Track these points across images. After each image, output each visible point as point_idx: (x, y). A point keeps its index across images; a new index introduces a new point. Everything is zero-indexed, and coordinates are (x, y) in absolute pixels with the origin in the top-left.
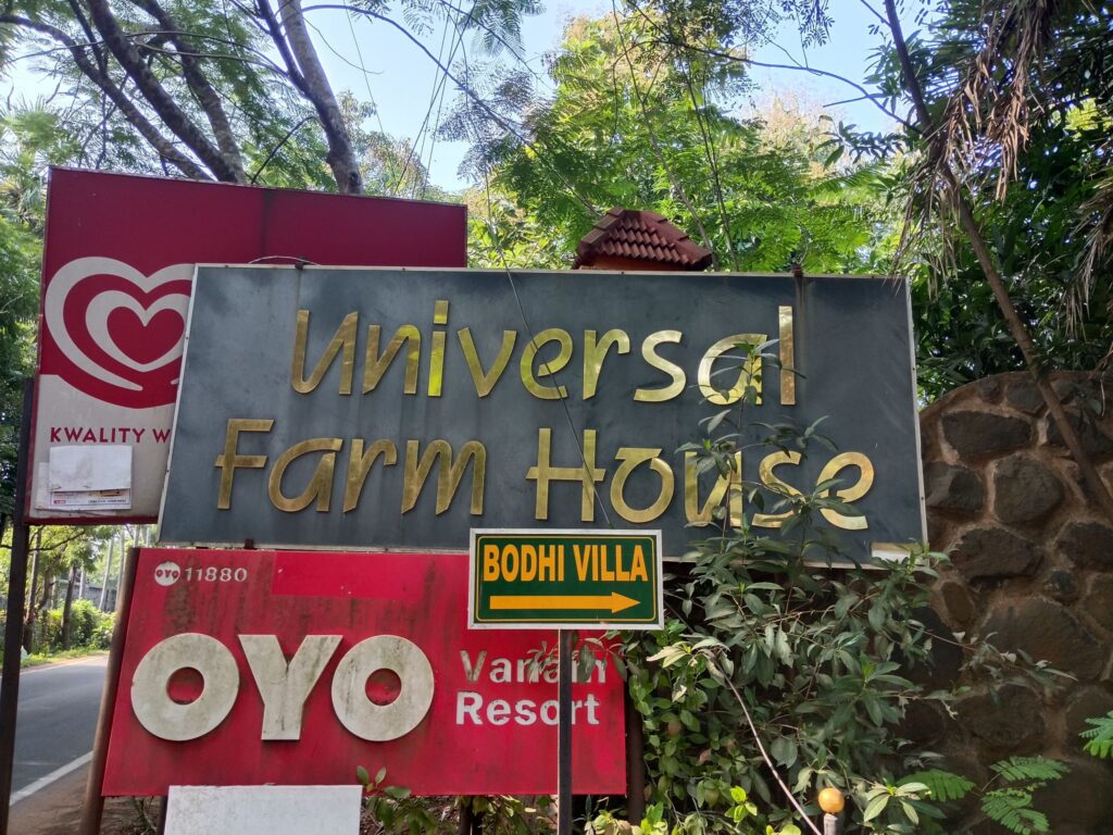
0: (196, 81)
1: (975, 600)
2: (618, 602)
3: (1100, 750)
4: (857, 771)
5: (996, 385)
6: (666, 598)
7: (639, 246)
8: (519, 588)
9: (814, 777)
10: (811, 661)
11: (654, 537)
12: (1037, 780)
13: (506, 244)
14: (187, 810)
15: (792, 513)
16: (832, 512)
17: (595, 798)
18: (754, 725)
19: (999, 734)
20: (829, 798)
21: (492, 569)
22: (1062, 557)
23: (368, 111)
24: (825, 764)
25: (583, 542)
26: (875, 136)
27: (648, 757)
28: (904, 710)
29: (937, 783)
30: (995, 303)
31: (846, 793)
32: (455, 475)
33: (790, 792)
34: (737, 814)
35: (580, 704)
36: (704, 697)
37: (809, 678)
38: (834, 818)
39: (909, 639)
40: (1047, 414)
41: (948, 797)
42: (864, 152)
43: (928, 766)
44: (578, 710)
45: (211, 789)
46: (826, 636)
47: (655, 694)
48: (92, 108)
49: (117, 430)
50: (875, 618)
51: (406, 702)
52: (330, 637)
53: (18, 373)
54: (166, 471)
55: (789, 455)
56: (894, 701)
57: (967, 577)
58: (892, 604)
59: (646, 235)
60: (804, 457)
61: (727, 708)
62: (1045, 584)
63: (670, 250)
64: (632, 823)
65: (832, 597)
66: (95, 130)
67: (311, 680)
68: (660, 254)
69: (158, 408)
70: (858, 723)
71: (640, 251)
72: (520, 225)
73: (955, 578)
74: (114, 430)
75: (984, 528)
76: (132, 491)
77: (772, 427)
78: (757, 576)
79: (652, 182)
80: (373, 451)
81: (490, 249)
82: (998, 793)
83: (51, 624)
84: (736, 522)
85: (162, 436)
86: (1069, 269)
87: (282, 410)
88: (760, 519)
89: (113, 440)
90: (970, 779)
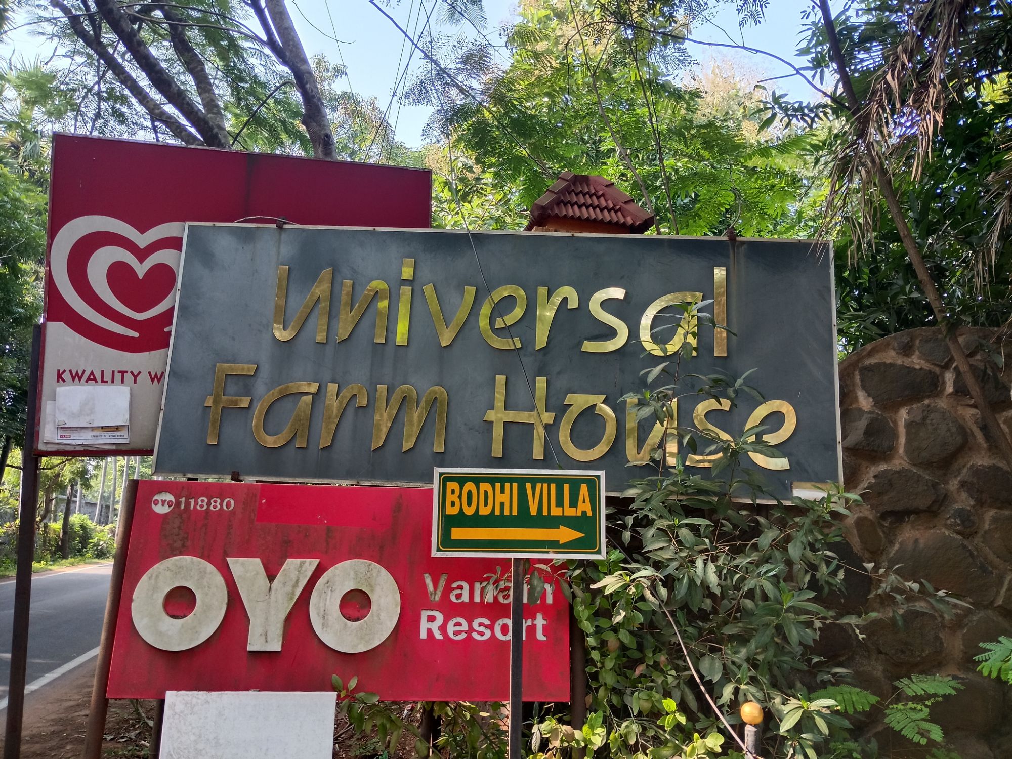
0: (182, 47)
1: (884, 532)
2: (565, 534)
3: (991, 672)
4: (775, 685)
5: (909, 339)
6: (608, 528)
7: (587, 208)
8: (477, 521)
9: (736, 691)
10: (737, 588)
11: (598, 477)
12: (935, 695)
13: (465, 198)
14: (182, 712)
15: (721, 455)
16: (758, 455)
17: (542, 704)
18: (684, 643)
19: (903, 652)
20: (750, 711)
21: (453, 504)
22: (964, 495)
23: (339, 72)
24: (747, 680)
25: (534, 480)
26: (804, 104)
27: (590, 669)
28: (818, 633)
29: (846, 697)
30: (910, 264)
31: (765, 705)
32: (420, 417)
33: (715, 704)
34: (668, 722)
35: (529, 622)
36: (641, 618)
37: (734, 602)
38: (754, 729)
39: (824, 569)
40: (954, 366)
41: (855, 709)
42: (795, 119)
43: (838, 681)
44: (528, 627)
45: (202, 695)
46: (751, 568)
47: (597, 614)
48: (86, 69)
49: (116, 373)
50: (794, 551)
51: (376, 618)
52: (308, 560)
53: (20, 310)
54: (161, 410)
55: (720, 404)
56: (809, 624)
57: (877, 512)
58: (810, 539)
59: (594, 198)
60: (733, 405)
61: (660, 627)
62: (948, 519)
63: (616, 212)
64: (575, 728)
65: (756, 531)
66: (90, 90)
67: (292, 599)
68: (607, 216)
69: (152, 352)
70: (777, 643)
71: (589, 213)
72: (478, 179)
73: (867, 512)
74: (113, 372)
75: (894, 468)
76: (130, 427)
77: (705, 379)
78: (689, 512)
79: (600, 141)
80: (346, 393)
81: (449, 202)
82: (900, 706)
83: (52, 535)
84: (671, 461)
85: (156, 378)
86: (978, 233)
87: (265, 356)
88: (694, 459)
89: (113, 382)
90: (875, 694)
